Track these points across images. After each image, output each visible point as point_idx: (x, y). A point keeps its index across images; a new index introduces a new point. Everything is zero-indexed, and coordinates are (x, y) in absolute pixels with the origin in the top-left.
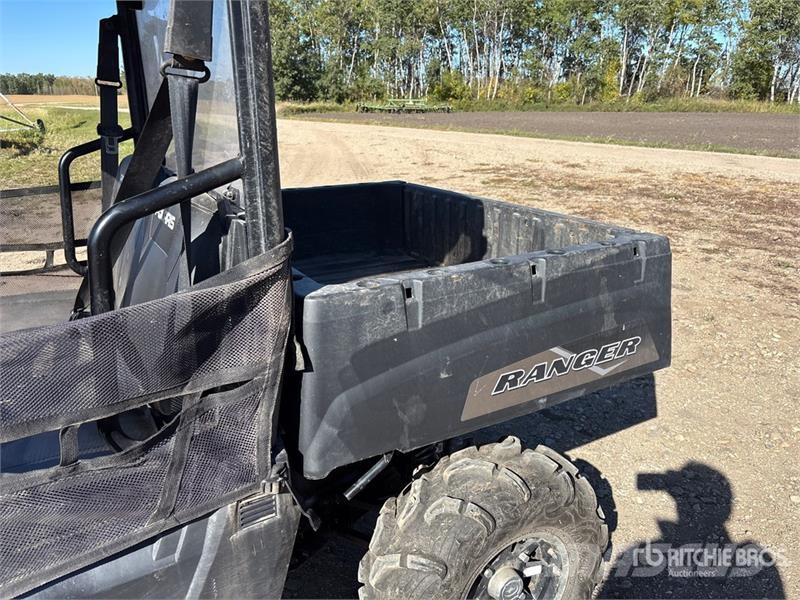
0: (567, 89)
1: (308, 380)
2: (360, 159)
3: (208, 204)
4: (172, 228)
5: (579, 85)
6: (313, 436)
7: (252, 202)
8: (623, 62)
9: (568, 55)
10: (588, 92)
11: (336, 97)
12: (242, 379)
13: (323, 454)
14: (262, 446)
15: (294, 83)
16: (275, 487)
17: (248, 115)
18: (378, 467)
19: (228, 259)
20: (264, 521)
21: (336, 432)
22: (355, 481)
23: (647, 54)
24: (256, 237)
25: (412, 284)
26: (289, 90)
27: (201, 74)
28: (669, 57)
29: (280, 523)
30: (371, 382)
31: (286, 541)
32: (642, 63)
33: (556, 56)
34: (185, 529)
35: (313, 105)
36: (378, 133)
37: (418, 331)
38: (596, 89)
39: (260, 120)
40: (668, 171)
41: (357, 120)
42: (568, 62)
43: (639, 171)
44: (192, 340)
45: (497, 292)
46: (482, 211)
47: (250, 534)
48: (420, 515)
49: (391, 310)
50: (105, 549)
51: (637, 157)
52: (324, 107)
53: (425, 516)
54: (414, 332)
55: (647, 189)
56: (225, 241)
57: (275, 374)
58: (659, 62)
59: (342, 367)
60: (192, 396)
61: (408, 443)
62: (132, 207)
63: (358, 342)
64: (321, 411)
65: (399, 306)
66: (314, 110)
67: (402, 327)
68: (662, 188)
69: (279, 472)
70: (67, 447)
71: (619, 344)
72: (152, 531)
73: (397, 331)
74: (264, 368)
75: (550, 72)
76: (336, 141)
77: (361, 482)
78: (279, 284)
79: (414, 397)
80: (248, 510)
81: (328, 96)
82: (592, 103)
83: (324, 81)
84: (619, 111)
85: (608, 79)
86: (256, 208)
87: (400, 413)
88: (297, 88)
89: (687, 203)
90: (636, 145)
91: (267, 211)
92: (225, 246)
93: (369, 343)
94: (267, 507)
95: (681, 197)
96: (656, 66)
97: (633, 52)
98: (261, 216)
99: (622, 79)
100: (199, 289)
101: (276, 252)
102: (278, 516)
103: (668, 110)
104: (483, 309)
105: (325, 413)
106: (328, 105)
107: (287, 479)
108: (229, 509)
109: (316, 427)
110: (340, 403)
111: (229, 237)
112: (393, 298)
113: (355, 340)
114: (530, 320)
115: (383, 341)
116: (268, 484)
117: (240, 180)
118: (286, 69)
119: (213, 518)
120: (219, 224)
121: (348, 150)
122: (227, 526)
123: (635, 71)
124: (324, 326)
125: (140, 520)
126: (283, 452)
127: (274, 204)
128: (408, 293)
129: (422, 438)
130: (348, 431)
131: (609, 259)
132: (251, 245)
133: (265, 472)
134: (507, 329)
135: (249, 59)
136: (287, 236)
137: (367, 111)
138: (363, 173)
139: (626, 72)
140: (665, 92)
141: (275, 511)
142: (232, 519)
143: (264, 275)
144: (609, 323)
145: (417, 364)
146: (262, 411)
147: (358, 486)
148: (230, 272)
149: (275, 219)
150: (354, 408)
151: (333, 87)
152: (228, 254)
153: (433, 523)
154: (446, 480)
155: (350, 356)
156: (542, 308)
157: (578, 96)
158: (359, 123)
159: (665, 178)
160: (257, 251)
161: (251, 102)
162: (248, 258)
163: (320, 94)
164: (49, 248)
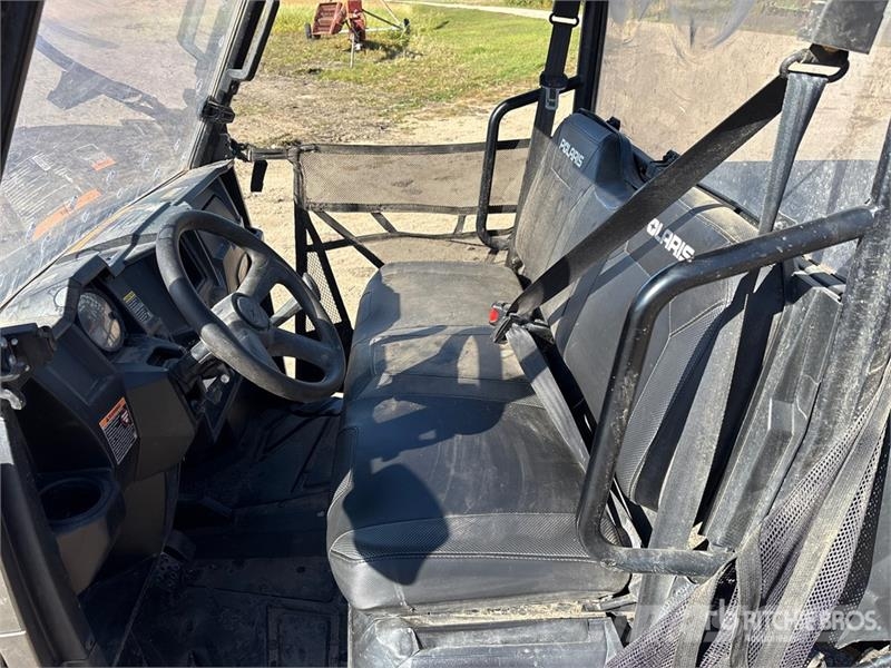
7: (868, 275)
19: (787, 339)
24: (856, 325)
56: (789, 312)
62: (699, 272)
86: (872, 284)
92: (784, 322)
111: (796, 309)
132: (843, 334)
152: (788, 331)
164: (462, 213)
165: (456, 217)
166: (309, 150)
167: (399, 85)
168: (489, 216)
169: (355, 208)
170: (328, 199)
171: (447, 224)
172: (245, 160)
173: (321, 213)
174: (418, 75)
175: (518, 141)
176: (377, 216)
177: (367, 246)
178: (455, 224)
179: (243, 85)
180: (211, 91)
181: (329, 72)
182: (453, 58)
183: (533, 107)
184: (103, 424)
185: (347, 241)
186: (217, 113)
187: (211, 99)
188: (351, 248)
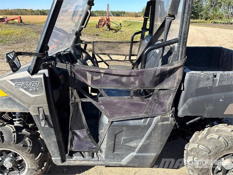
1: (183, 93)
2: (209, 39)
3: (168, 48)
4: (158, 53)
6: (182, 107)
7: (179, 48)
11: (205, 18)
12: (168, 89)
13: (183, 111)
14: (170, 105)
16: (171, 115)
17: (183, 28)
18: (197, 119)
19: (170, 61)
20: (166, 123)
21: (187, 107)
22: (190, 121)
24: (178, 57)
25: (217, 74)
27: (173, 18)
29: (170, 124)
30: (199, 97)
31: (170, 129)
34: (149, 118)
36: (217, 31)
37: (216, 87)
39: (185, 29)
41: (211, 26)
44: (159, 78)
47: (163, 124)
48: (206, 136)
49: (209, 80)
50: (134, 117)
52: (200, 21)
53: (207, 137)
54: (215, 87)
56: (170, 57)
57: (176, 89)
59: (192, 92)
60: (157, 90)
61: (206, 115)
62: (153, 47)
63: (198, 86)
64: (185, 101)
65: (212, 79)
67: (211, 85)
69: (172, 112)
70: (132, 93)
72: (143, 116)
73: (209, 86)
74: (173, 87)
76: (202, 33)
77: (191, 121)
78: (181, 68)
79: (211, 104)
80: (163, 119)
81: (202, 18)
83: (202, 13)
86: (179, 50)
87: (206, 107)
91: (182, 51)
92: (170, 58)
93: (201, 87)
94: (167, 119)
98: (180, 52)
100: (163, 67)
101: (182, 61)
102: (170, 122)
105: (186, 102)
106: (202, 21)
107: (174, 114)
108: (159, 117)
109: (183, 104)
110: (190, 100)
111: (171, 56)
112: (210, 77)
113: (197, 86)
115: (205, 87)
116: (169, 114)
117: (177, 43)
119: (156, 118)
120: (170, 53)
121: (205, 36)
122: (158, 121)
124: (190, 81)
125: (141, 113)
126: (174, 108)
127: (184, 49)
128: (215, 76)
129: (211, 115)
130: (190, 108)
132: (176, 58)
133: (169, 111)
135: (186, 15)
136: (185, 57)
137: (215, 23)
138: (209, 43)
141: (169, 121)
142: (159, 119)
143: (178, 66)
145: (214, 96)
146: (171, 97)
147: (190, 122)
148: (170, 64)
149: (184, 53)
150: (194, 102)
152: (170, 60)
153: (209, 139)
154: (216, 130)
155: (195, 89)
158: (212, 27)
160: (178, 60)
161: (184, 25)
162: (175, 61)
163: (200, 17)
164: (126, 56)
165: (125, 57)
166: (95, 42)
167: (118, 38)
168: (131, 57)
169: (104, 54)
170: (99, 52)
171: (123, 58)
172: (83, 44)
173: (97, 55)
174: (122, 36)
175: (138, 41)
176: (109, 56)
177: (106, 62)
178: (125, 58)
179: (84, 29)
180: (77, 30)
181: (101, 35)
182: (132, 32)
183: (141, 34)
184: (60, 77)
185: (102, 61)
186: (78, 34)
187: (77, 31)
188: (103, 63)
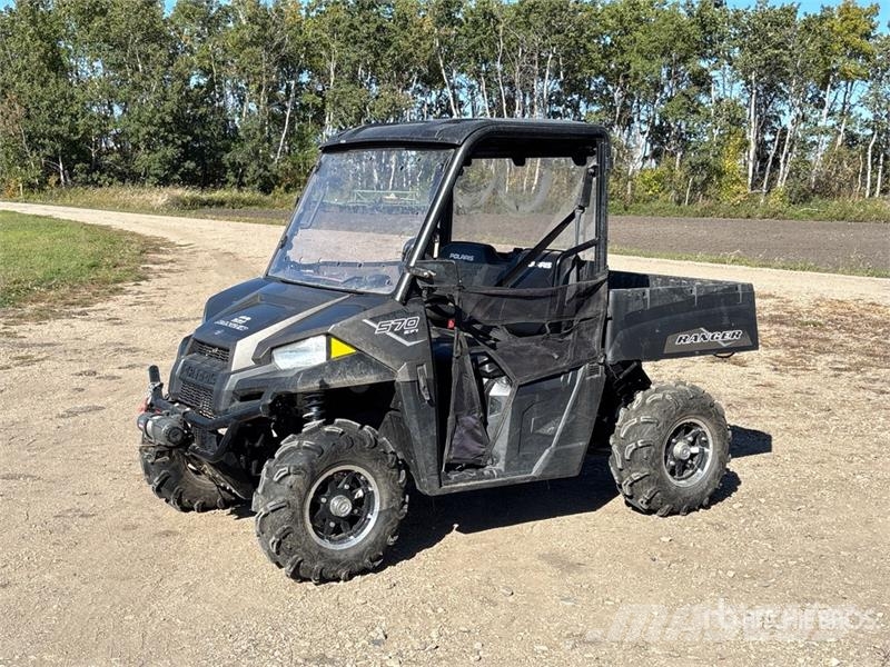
0: (658, 179)
1: (610, 323)
5: (679, 173)
6: (611, 347)
7: (599, 254)
8: (751, 136)
9: (657, 122)
10: (695, 184)
12: (593, 316)
15: (185, 157)
18: (631, 366)
20: (596, 376)
23: (790, 127)
25: (645, 291)
26: (175, 169)
28: (826, 132)
29: (600, 379)
30: (631, 328)
31: (601, 388)
32: (782, 141)
33: (637, 124)
34: (572, 372)
35: (218, 194)
37: (648, 310)
38: (709, 178)
40: (809, 297)
42: (658, 134)
43: (770, 296)
45: (677, 298)
46: (648, 281)
47: (591, 380)
49: (638, 300)
51: (770, 280)
52: (238, 200)
53: (647, 402)
54: (646, 310)
55: (781, 317)
57: (603, 316)
58: (811, 139)
59: (622, 320)
60: (577, 321)
65: (641, 298)
66: (221, 203)
67: (642, 307)
68: (800, 316)
71: (732, 332)
72: (565, 367)
73: (640, 308)
74: (601, 313)
75: (627, 151)
78: (606, 283)
80: (591, 369)
82: (702, 203)
83: (237, 155)
84: (749, 217)
85: (727, 164)
88: (190, 165)
89: (827, 330)
90: (770, 267)
93: (631, 312)
95: (820, 324)
96: (806, 147)
97: (765, 123)
99: (751, 165)
102: (600, 376)
103: (831, 218)
104: (672, 304)
105: (615, 337)
106: (246, 195)
108: (587, 366)
109: (612, 343)
112: (639, 295)
114: (690, 314)
115: (636, 312)
118: (171, 132)
119: (581, 369)
122: (585, 374)
123: (772, 153)
124: (616, 302)
128: (644, 294)
129: (649, 357)
130: (624, 346)
131: (724, 290)
132: (597, 269)
134: (682, 315)
139: (757, 153)
140: (824, 189)
141: (599, 373)
142: (587, 371)
144: (726, 321)
145: (648, 324)
146: (598, 330)
150: (626, 337)
151: (254, 165)
155: (624, 316)
156: (695, 309)
157: (678, 192)
159: (804, 305)
160: (599, 271)
